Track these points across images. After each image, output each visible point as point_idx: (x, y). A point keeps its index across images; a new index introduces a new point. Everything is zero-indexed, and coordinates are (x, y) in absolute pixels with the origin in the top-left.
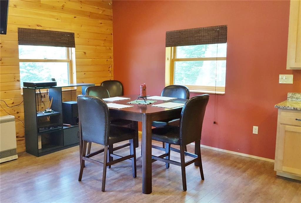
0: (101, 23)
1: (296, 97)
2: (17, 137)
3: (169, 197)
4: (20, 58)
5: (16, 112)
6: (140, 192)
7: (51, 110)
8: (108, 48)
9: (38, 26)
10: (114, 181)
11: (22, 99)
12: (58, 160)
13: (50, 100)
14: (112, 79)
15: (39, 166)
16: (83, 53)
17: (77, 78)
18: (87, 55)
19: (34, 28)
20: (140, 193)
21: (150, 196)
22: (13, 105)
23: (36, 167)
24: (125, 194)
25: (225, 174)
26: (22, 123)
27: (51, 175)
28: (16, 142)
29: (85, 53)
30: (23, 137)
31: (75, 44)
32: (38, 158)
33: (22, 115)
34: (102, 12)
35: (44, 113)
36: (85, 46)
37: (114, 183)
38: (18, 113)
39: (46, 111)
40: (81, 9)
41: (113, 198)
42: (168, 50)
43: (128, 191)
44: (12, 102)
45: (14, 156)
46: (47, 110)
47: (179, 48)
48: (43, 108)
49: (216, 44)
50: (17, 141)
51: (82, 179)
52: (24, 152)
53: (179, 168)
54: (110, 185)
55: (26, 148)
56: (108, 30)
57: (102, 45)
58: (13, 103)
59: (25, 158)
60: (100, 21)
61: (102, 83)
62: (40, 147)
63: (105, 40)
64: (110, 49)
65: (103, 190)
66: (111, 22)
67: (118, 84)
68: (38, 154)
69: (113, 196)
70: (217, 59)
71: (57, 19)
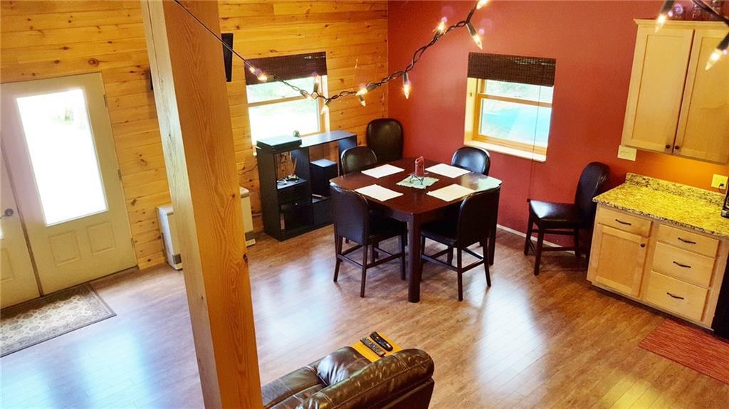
0: (368, 26)
1: (636, 180)
2: (253, 212)
3: (438, 308)
4: (249, 102)
5: (248, 180)
6: (405, 299)
7: (294, 177)
8: (380, 65)
9: (271, 51)
10: (377, 283)
11: (255, 162)
12: (308, 248)
13: (294, 162)
14: (386, 117)
15: (284, 256)
16: (340, 81)
17: (331, 121)
18: (346, 83)
19: (266, 56)
20: (405, 302)
21: (417, 305)
22: (245, 171)
23: (281, 258)
24: (387, 302)
25: (523, 279)
26: (257, 194)
27: (301, 270)
28: (251, 218)
29: (342, 80)
30: (260, 212)
31: (328, 68)
32: (281, 243)
33: (257, 182)
34: (371, 8)
35: (286, 182)
36: (342, 69)
37: (377, 286)
38: (251, 181)
39: (288, 178)
40: (336, 11)
41: (373, 307)
42: (472, 83)
43: (391, 298)
44: (242, 168)
45: (250, 241)
46: (290, 177)
47: (489, 82)
48: (283, 171)
49: (539, 86)
50: (253, 217)
51: (338, 280)
52: (262, 232)
53: (455, 274)
54: (371, 288)
55: (265, 227)
56: (380, 36)
57: (370, 62)
58: (244, 169)
59: (264, 243)
60: (366, 24)
61: (369, 124)
62: (283, 227)
63: (375, 53)
64: (383, 66)
65: (363, 296)
66: (384, 22)
67: (394, 123)
68: (281, 237)
69: (374, 303)
70: (538, 104)
71: (300, 35)
